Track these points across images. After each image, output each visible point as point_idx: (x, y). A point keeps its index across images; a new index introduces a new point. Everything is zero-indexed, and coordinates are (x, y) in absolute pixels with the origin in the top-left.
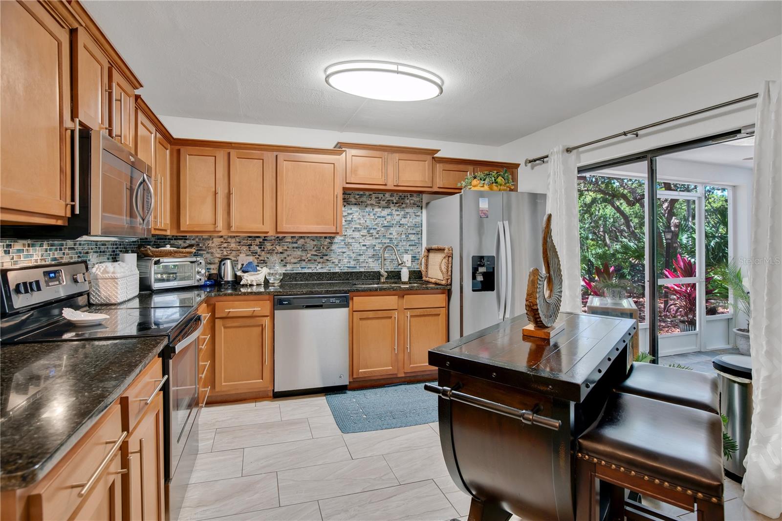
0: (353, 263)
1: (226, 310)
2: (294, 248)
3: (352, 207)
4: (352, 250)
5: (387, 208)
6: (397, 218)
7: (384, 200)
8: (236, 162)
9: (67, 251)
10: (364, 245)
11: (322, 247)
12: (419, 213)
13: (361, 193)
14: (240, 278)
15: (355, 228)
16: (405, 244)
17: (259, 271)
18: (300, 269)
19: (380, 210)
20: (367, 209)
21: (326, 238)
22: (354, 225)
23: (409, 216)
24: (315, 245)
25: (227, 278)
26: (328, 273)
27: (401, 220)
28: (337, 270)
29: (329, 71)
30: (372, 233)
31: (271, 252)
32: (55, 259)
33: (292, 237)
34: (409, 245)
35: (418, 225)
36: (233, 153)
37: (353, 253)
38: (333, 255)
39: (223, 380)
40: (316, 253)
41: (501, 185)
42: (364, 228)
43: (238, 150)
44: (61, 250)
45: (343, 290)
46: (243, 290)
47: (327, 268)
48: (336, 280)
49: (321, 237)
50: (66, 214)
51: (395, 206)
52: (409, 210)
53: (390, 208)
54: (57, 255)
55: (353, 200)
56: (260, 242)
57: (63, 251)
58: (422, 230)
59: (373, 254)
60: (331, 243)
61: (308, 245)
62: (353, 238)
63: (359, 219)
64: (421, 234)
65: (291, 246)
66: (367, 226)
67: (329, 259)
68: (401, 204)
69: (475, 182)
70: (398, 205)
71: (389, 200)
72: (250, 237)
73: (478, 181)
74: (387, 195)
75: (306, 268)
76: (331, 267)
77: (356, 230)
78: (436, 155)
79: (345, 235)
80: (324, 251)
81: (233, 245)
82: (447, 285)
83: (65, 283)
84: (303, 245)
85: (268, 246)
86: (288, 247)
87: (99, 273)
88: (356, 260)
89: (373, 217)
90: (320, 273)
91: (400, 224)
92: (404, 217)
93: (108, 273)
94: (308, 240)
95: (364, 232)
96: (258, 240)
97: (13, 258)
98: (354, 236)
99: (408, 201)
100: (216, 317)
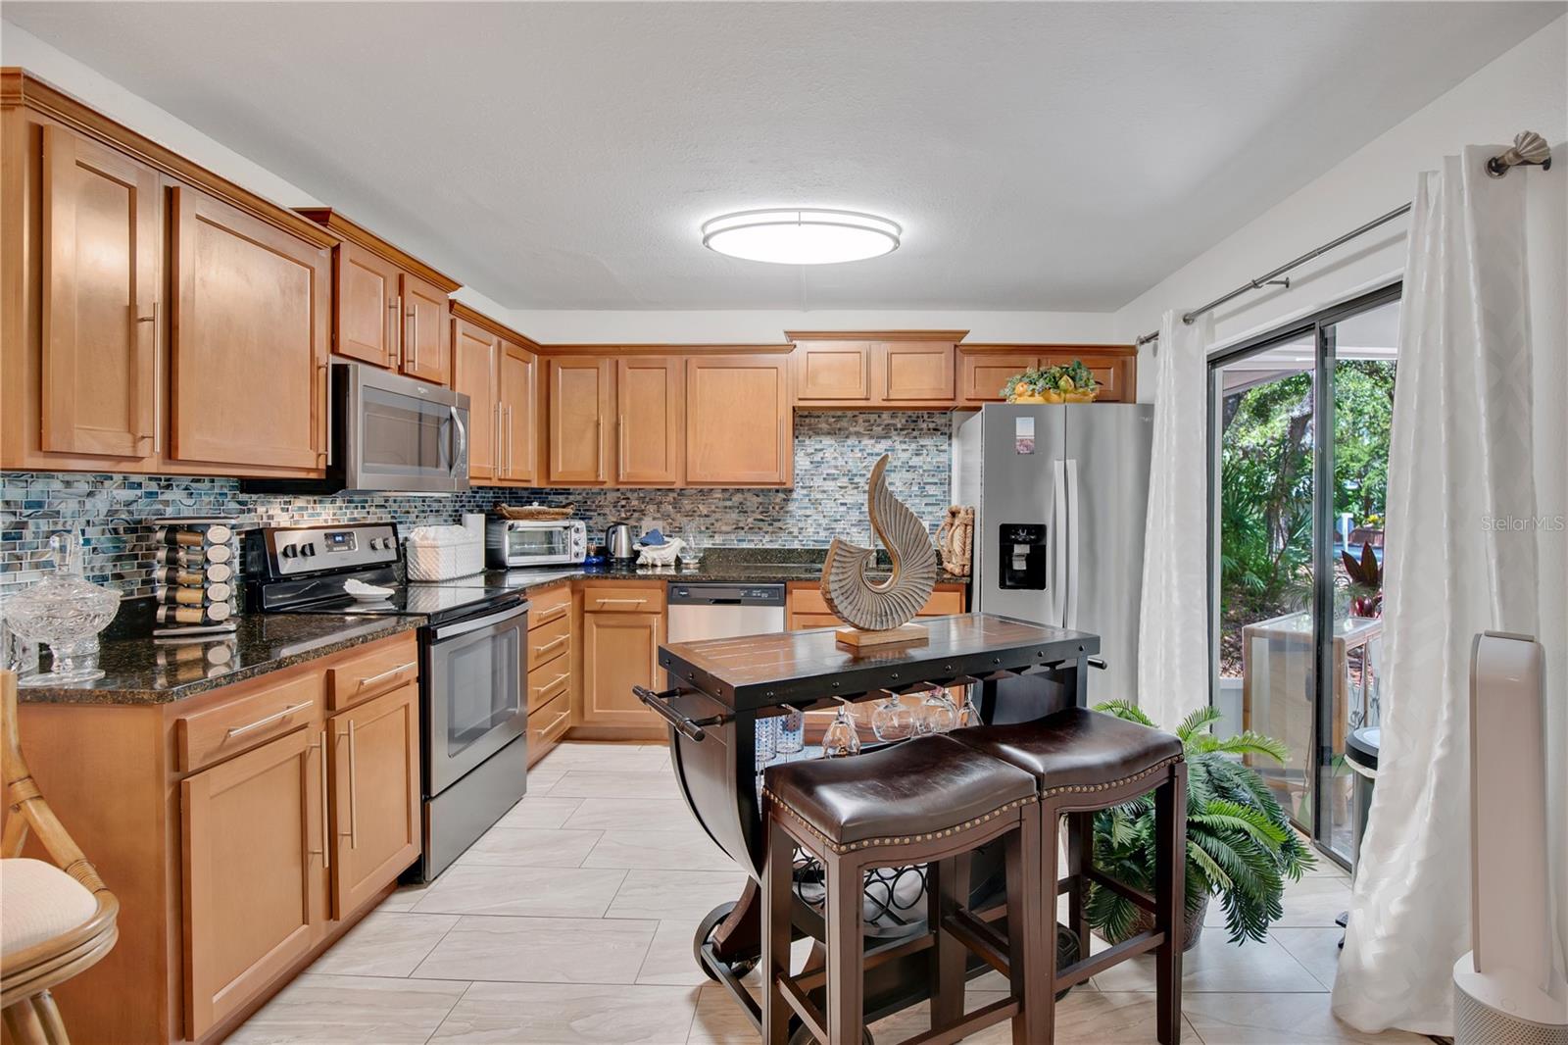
0: (823, 535)
1: (598, 601)
2: (726, 507)
3: (822, 438)
4: (823, 512)
5: (885, 438)
6: (904, 456)
7: (879, 425)
8: (628, 375)
9: (373, 509)
10: (842, 504)
11: (771, 508)
12: (945, 447)
13: (839, 413)
14: (637, 554)
15: (828, 475)
16: (917, 501)
17: (668, 542)
18: (736, 542)
19: (873, 441)
20: (849, 442)
21: (777, 491)
22: (825, 470)
23: (925, 451)
24: (761, 504)
25: (621, 554)
26: (780, 551)
27: (911, 458)
28: (796, 545)
29: (709, 229)
30: (856, 484)
31: (691, 514)
32: (355, 519)
33: (724, 490)
34: (926, 504)
35: (943, 467)
36: (623, 360)
37: (824, 516)
38: (790, 521)
39: (594, 706)
40: (761, 517)
41: (1065, 392)
42: (844, 475)
43: (628, 356)
44: (363, 507)
45: (775, 577)
46: (639, 572)
47: (780, 542)
48: (794, 563)
49: (769, 490)
50: (317, 465)
51: (899, 434)
52: (927, 442)
53: (890, 437)
54: (358, 514)
55: (824, 426)
56: (674, 498)
57: (367, 510)
58: (950, 477)
59: (859, 518)
60: (786, 500)
61: (749, 504)
62: (824, 492)
63: (835, 458)
64: (950, 484)
65: (721, 504)
66: (849, 471)
67: (784, 527)
68: (910, 431)
69: (1021, 389)
70: (905, 432)
71: (888, 425)
72: (659, 490)
73: (1025, 386)
74: (886, 416)
75: (744, 540)
76: (785, 541)
77: (829, 477)
78: (963, 342)
79: (811, 487)
80: (775, 514)
81: (635, 503)
82: (964, 576)
83: (357, 549)
84: (741, 503)
85: (687, 504)
86: (717, 507)
87: (417, 540)
88: (829, 529)
89: (859, 455)
90: (766, 551)
91: (910, 467)
92: (917, 455)
93: (427, 539)
94: (748, 495)
95: (843, 482)
96: (672, 495)
97: (293, 517)
98: (826, 489)
99: (924, 426)
100: (586, 609)
